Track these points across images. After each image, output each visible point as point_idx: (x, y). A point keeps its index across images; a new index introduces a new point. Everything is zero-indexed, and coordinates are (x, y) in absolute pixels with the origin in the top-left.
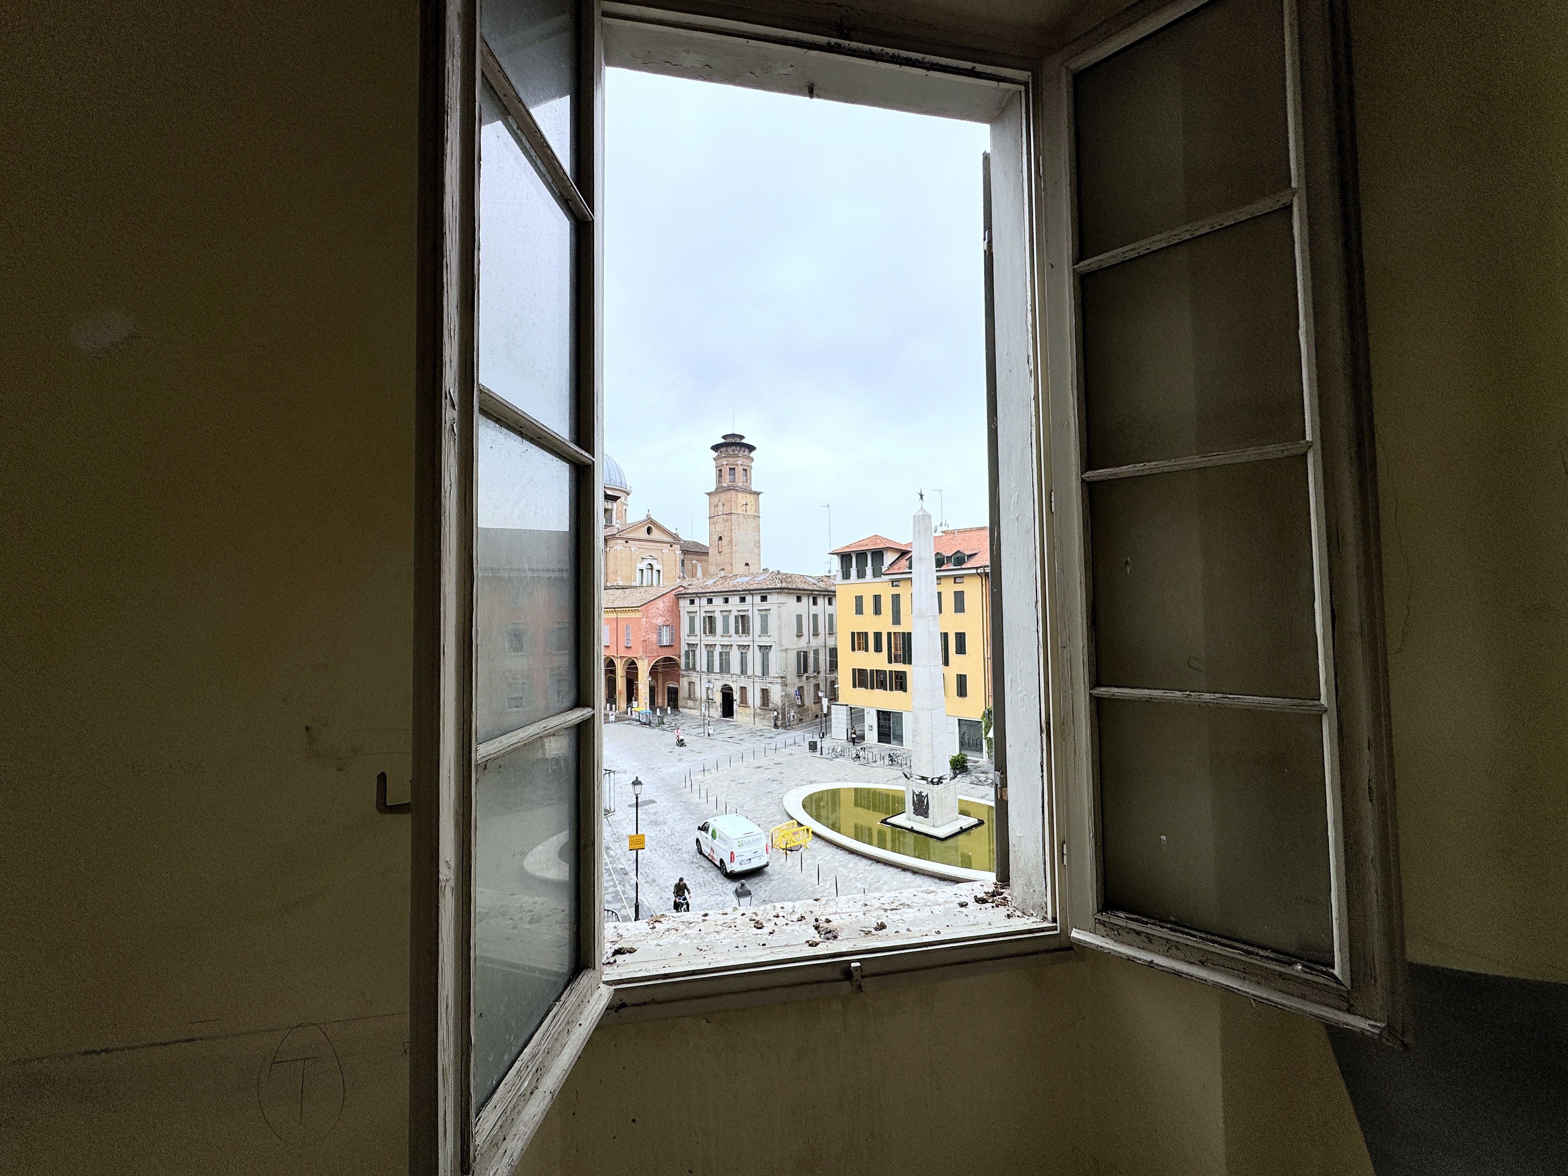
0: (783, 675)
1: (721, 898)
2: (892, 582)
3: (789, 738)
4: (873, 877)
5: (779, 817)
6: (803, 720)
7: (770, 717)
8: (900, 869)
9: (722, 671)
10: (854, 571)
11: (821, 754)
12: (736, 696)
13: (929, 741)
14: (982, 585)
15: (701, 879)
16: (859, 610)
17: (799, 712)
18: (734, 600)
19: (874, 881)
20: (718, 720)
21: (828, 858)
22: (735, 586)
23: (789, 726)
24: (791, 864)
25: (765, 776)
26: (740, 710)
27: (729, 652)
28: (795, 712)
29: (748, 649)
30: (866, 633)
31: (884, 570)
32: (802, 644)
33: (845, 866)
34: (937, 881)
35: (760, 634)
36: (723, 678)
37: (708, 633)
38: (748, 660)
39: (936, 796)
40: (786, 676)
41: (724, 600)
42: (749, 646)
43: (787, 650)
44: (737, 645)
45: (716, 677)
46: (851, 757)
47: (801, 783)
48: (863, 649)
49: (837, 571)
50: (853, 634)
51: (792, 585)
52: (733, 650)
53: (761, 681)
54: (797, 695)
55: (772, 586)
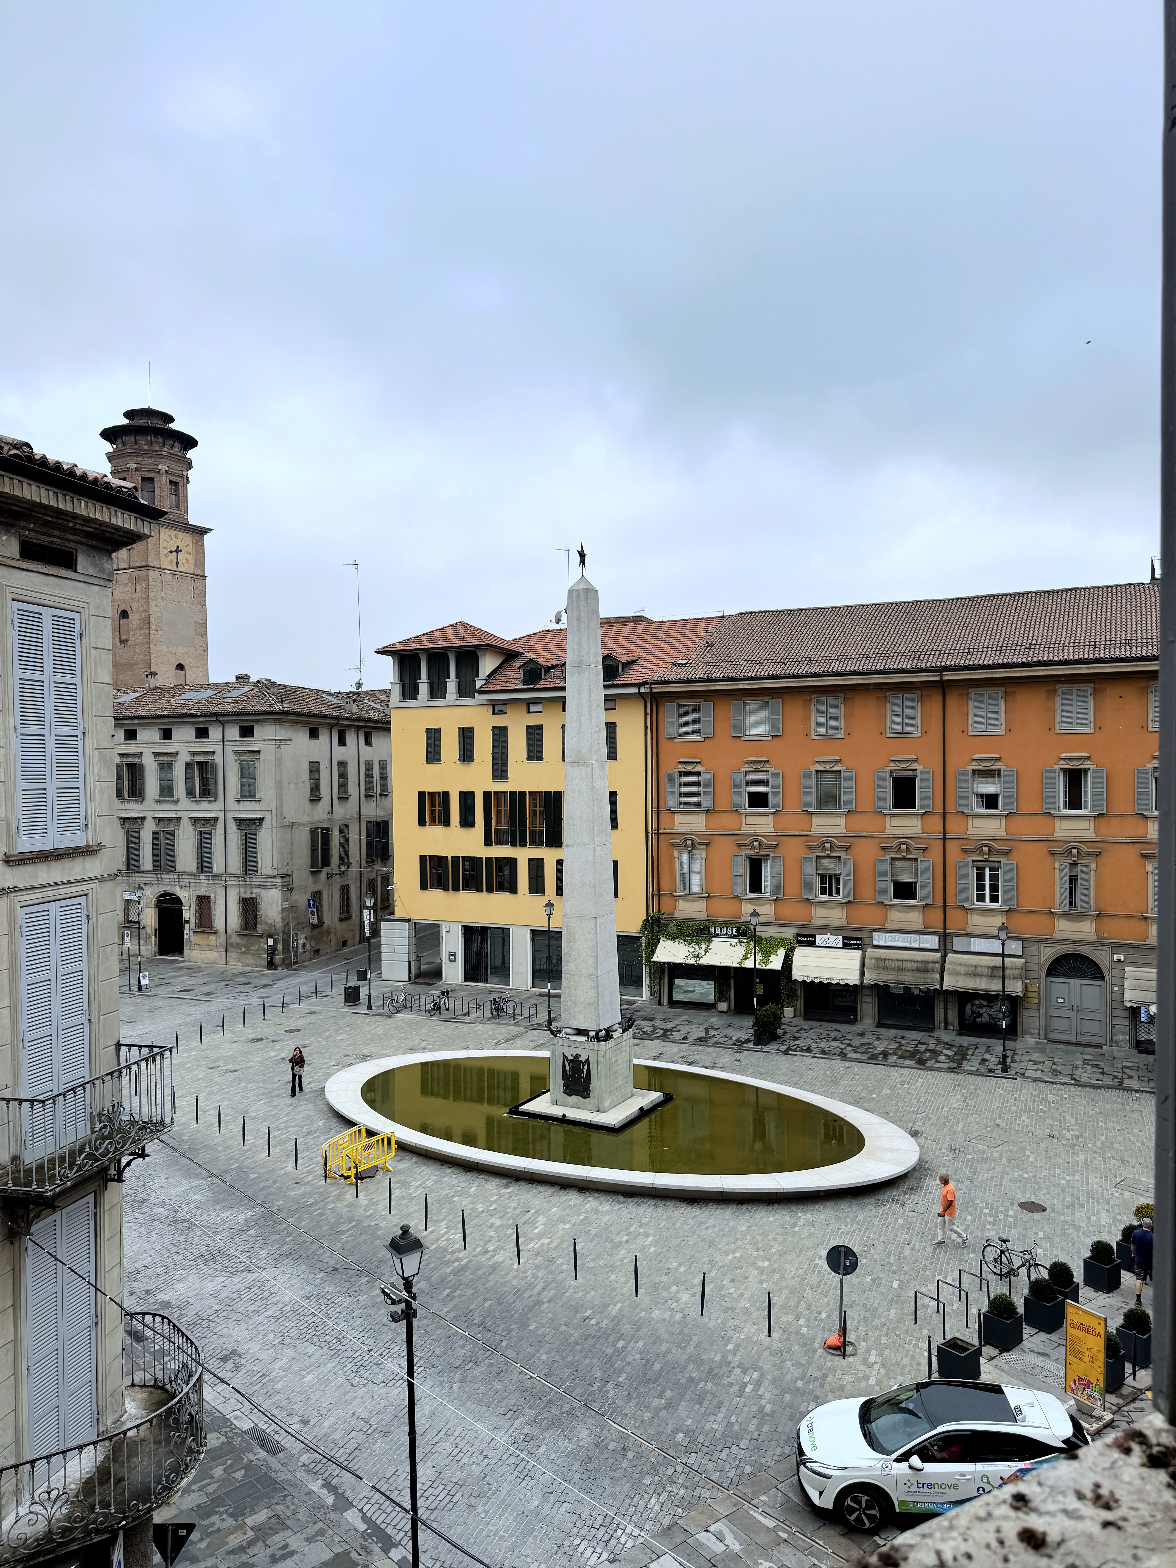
0: (285, 872)
1: (250, 1277)
2: (494, 706)
3: (305, 983)
4: (515, 1205)
5: (321, 1123)
6: (321, 952)
7: (260, 948)
8: (557, 1188)
9: (157, 866)
10: (423, 687)
11: (369, 1008)
12: (189, 913)
13: (591, 970)
14: (646, 714)
15: (203, 1249)
16: (433, 754)
17: (313, 938)
18: (183, 735)
19: (518, 1211)
20: (150, 961)
21: (430, 1183)
22: (184, 706)
23: (296, 963)
24: (366, 1202)
25: (273, 1054)
26: (198, 939)
27: (174, 832)
28: (306, 938)
29: (214, 825)
30: (446, 795)
31: (479, 684)
32: (320, 814)
33: (463, 1193)
34: (622, 1199)
35: (238, 797)
36: (160, 882)
37: (126, 796)
38: (213, 845)
39: (602, 1060)
40: (290, 872)
41: (162, 732)
42: (216, 819)
43: (292, 825)
44: (191, 818)
45: (144, 880)
46: (423, 1008)
47: (350, 1060)
48: (440, 822)
49: (392, 684)
50: (421, 795)
51: (298, 708)
52: (181, 828)
53: (241, 883)
54: (310, 907)
55: (263, 709)
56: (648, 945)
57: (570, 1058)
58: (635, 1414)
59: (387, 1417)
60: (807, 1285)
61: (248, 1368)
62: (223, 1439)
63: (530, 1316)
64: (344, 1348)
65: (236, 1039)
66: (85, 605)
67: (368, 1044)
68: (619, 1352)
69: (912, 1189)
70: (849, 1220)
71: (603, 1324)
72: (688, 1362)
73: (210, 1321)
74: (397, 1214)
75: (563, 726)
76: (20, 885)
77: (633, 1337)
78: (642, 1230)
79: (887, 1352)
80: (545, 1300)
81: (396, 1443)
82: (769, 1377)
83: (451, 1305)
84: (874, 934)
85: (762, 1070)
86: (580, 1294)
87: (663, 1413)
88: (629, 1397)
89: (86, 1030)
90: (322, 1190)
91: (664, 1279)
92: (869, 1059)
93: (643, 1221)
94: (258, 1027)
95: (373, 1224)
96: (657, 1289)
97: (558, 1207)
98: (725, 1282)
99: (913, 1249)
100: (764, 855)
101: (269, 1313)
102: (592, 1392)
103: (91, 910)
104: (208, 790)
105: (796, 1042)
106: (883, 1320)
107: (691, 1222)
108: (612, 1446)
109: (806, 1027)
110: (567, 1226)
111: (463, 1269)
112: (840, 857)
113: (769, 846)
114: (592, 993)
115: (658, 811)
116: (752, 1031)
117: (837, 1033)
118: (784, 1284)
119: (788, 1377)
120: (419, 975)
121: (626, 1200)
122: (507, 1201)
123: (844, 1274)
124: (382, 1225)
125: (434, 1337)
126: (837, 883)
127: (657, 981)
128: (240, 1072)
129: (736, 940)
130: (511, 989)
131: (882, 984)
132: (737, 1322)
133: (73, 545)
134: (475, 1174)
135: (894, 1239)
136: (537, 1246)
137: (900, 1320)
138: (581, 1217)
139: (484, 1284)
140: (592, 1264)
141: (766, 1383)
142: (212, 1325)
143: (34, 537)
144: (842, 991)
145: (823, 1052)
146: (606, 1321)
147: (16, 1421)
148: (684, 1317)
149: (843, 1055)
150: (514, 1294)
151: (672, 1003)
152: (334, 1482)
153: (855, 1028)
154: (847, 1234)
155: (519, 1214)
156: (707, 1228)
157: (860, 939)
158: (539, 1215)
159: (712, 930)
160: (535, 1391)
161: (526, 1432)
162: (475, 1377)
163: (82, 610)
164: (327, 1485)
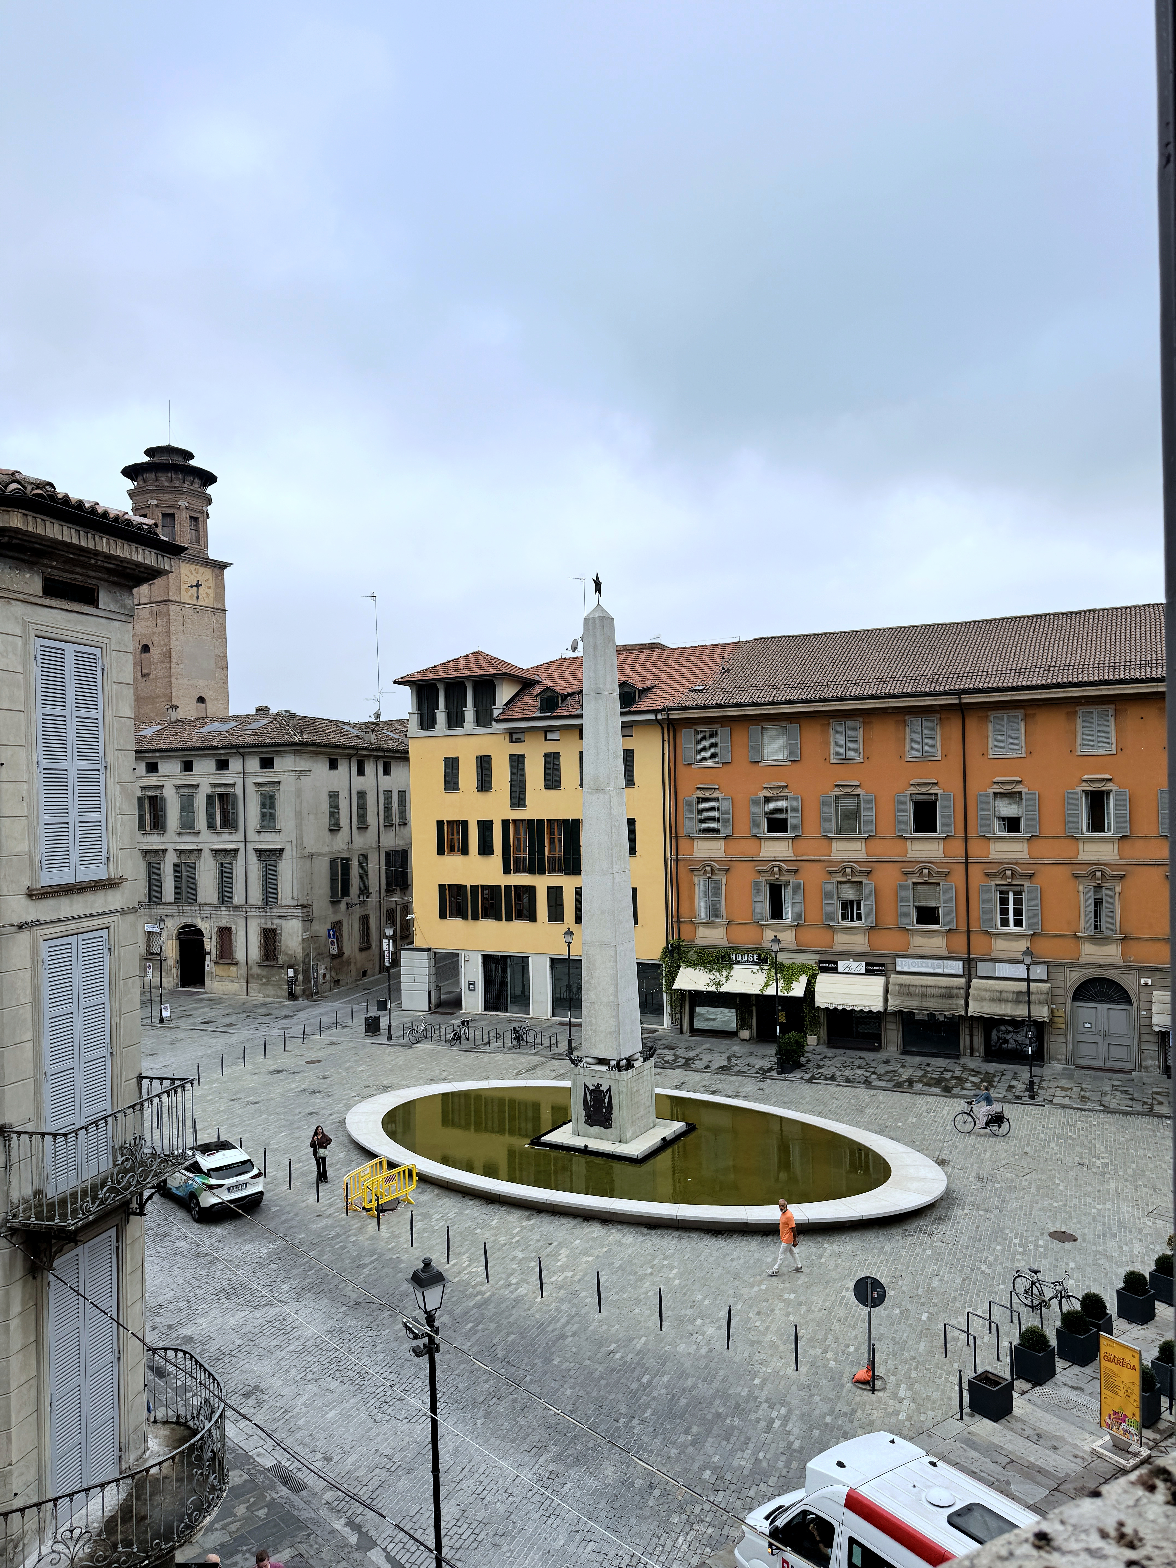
0: (305, 903)
1: (273, 1311)
2: (511, 735)
3: (326, 1014)
4: (538, 1237)
5: (342, 1155)
6: (341, 982)
7: (281, 979)
8: (580, 1220)
9: (179, 898)
10: (441, 717)
11: (390, 1038)
12: (210, 945)
13: (612, 998)
14: (663, 741)
15: (225, 1283)
16: (452, 783)
17: (334, 968)
18: (205, 767)
19: (541, 1243)
20: (172, 993)
21: (451, 1215)
22: (205, 738)
23: (316, 993)
24: (388, 1235)
25: (294, 1086)
26: (219, 970)
27: (195, 864)
28: (326, 968)
29: (235, 857)
30: (465, 824)
31: (496, 713)
32: (339, 844)
33: (485, 1225)
34: (645, 1231)
35: (258, 828)
36: (181, 913)
37: (148, 829)
38: (234, 876)
39: (624, 1090)
40: (310, 903)
41: (183, 765)
42: (236, 851)
43: (312, 856)
44: (212, 850)
45: (166, 912)
46: (443, 1038)
47: (371, 1091)
48: (459, 851)
49: (410, 714)
50: (440, 824)
51: (317, 739)
52: (202, 860)
53: (261, 914)
54: (330, 937)
55: (283, 740)
56: (669, 973)
57: (591, 1087)
58: (661, 1450)
59: (410, 1454)
60: (835, 1317)
61: (270, 1404)
62: (246, 1476)
63: (553, 1350)
64: (366, 1384)
65: (257, 1071)
66: (106, 641)
67: (389, 1075)
68: (644, 1387)
69: (940, 1219)
70: (875, 1251)
71: (628, 1358)
72: (715, 1396)
73: (233, 1356)
74: (419, 1247)
75: (581, 753)
76: (43, 918)
77: (658, 1371)
78: (666, 1262)
79: (917, 1386)
80: (569, 1334)
81: (420, 1480)
82: (797, 1412)
83: (473, 1339)
84: (898, 960)
85: (786, 1099)
86: (605, 1327)
87: (690, 1449)
88: (655, 1433)
89: (108, 1063)
90: (343, 1223)
91: (690, 1312)
92: (894, 1086)
93: (667, 1253)
94: (279, 1059)
95: (394, 1257)
96: (682, 1322)
97: (581, 1239)
98: (751, 1315)
99: (941, 1280)
100: (784, 881)
101: (292, 1348)
102: (618, 1428)
103: (112, 943)
104: (229, 822)
105: (820, 1071)
106: (912, 1353)
107: (716, 1254)
108: (638, 1483)
109: (830, 1055)
110: (590, 1259)
111: (487, 1302)
112: (861, 882)
113: (789, 871)
114: (613, 1022)
115: (677, 837)
116: (775, 1060)
117: (861, 1061)
118: (812, 1317)
119: (817, 1412)
120: (440, 1004)
121: (649, 1232)
122: (530, 1234)
123: (872, 1307)
124: (403, 1258)
125: (457, 1372)
126: (859, 908)
127: (678, 1009)
128: (261, 1104)
129: (758, 967)
130: (531, 1018)
131: (906, 1010)
132: (763, 1356)
133: (94, 582)
134: (497, 1206)
135: (922, 1270)
136: (560, 1279)
137: (930, 1353)
138: (605, 1250)
139: (507, 1318)
140: (616, 1297)
141: (794, 1418)
142: (235, 1360)
143: (56, 574)
144: (866, 1017)
145: (848, 1080)
146: (630, 1356)
147: (39, 1459)
148: (710, 1351)
149: (868, 1083)
150: (538, 1328)
151: (694, 1031)
152: (358, 1520)
153: (879, 1056)
154: (875, 1264)
155: (542, 1247)
156: (732, 1260)
157: (883, 965)
158: (562, 1248)
159: (733, 957)
160: (560, 1427)
161: (551, 1468)
162: (499, 1413)
163: (104, 646)
164: (350, 1523)
